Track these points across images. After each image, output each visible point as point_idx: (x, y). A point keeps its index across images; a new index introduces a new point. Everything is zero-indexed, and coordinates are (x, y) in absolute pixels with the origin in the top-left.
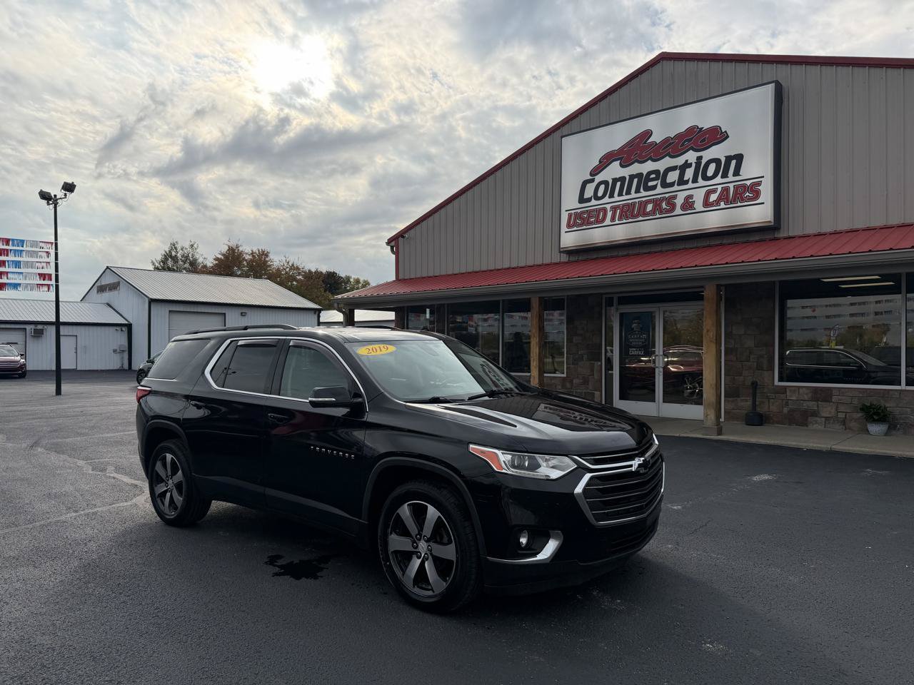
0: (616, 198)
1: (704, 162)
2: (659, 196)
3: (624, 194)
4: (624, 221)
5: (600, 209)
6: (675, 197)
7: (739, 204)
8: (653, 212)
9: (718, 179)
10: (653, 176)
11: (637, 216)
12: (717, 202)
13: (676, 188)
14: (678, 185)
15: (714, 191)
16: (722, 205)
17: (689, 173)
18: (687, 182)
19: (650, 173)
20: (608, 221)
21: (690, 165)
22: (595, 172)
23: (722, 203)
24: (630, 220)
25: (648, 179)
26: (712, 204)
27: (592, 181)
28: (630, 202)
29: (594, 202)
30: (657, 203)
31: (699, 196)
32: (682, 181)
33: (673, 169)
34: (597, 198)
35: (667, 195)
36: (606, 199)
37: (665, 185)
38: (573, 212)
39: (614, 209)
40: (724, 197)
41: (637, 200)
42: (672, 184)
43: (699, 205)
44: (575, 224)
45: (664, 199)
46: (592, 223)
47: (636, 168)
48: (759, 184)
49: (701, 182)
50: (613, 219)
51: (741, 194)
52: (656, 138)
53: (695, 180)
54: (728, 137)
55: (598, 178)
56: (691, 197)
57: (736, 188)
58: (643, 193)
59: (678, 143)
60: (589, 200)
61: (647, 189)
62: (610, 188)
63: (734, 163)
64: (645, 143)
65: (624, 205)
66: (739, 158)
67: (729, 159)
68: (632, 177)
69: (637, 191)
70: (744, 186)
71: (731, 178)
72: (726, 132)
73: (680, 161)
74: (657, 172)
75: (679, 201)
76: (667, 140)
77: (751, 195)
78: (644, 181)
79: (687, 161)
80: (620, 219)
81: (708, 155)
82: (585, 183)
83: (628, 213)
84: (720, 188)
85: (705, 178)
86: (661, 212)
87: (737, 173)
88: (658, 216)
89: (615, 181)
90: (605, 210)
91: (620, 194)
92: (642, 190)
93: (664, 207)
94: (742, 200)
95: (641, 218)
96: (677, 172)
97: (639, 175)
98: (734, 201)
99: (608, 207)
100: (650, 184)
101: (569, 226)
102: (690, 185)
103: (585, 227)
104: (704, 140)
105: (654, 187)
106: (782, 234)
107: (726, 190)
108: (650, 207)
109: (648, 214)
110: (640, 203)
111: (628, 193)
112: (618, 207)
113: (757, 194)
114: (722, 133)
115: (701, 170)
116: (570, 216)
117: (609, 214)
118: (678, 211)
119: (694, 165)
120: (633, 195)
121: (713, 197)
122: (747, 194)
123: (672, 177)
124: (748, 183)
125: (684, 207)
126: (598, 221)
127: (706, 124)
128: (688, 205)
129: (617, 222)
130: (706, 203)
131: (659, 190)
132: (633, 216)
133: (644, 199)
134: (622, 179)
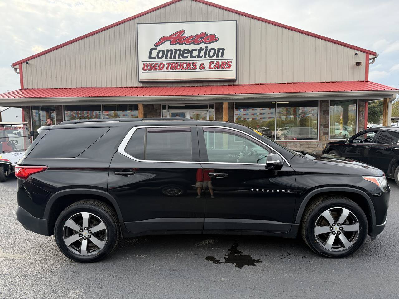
0: (169, 59)
1: (209, 49)
2: (189, 61)
3: (172, 58)
4: (173, 71)
5: (161, 63)
6: (196, 63)
7: (223, 69)
8: (187, 68)
9: (215, 58)
10: (186, 52)
11: (179, 69)
12: (215, 67)
13: (197, 59)
14: (198, 57)
15: (213, 62)
16: (217, 69)
17: (202, 53)
18: (201, 57)
19: (184, 50)
20: (165, 70)
21: (203, 50)
22: (157, 45)
23: (216, 68)
24: (176, 71)
25: (184, 53)
26: (212, 68)
27: (156, 49)
28: (176, 62)
29: (157, 59)
30: (189, 65)
31: (207, 64)
32: (199, 56)
33: (196, 50)
34: (159, 58)
35: (193, 62)
36: (164, 59)
37: (192, 57)
38: (146, 62)
39: (168, 64)
40: (217, 65)
41: (179, 62)
42: (195, 57)
43: (207, 68)
44: (147, 69)
45: (191, 63)
46: (156, 69)
47: (178, 47)
48: (231, 62)
49: (207, 58)
50: (167, 69)
51: (224, 65)
52: (187, 34)
53: (205, 57)
54: (218, 40)
55: (159, 48)
56: (203, 64)
57: (222, 62)
58: (182, 59)
59: (197, 38)
60: (154, 58)
61: (184, 57)
62: (165, 54)
63: (221, 51)
64: (182, 35)
65: (173, 63)
66: (223, 50)
67: (219, 49)
68: (176, 51)
69: (179, 57)
70: (225, 62)
71: (220, 58)
72: (218, 37)
73: (198, 47)
74: (188, 50)
75: (198, 65)
76: (192, 36)
77: (228, 66)
78: (182, 53)
79: (201, 47)
80: (171, 69)
81: (210, 46)
82: (152, 50)
83: (175, 67)
84: (215, 61)
85: (209, 56)
86: (190, 69)
87: (222, 56)
88: (189, 70)
89: (168, 51)
90: (163, 64)
91: (171, 58)
92: (181, 57)
93: (191, 67)
94: (224, 68)
95: (181, 70)
96: (197, 52)
97: (180, 50)
98: (221, 68)
99: (165, 63)
100: (185, 55)
101: (144, 69)
102: (203, 58)
103: (153, 71)
104: (208, 39)
105: (187, 57)
106: (236, 83)
107: (218, 63)
108: (185, 66)
109: (184, 69)
110: (181, 63)
111: (175, 57)
112: (170, 63)
113: (230, 66)
114: (216, 38)
115: (207, 53)
116: (144, 64)
117: (166, 67)
118: (198, 69)
119: (204, 50)
120: (177, 59)
121: (213, 65)
122: (226, 66)
123: (195, 53)
124: (227, 61)
125: (200, 68)
126: (159, 69)
127: (210, 33)
128: (202, 67)
129: (170, 71)
130: (210, 67)
131: (189, 58)
132: (177, 69)
133: (182, 62)
134: (171, 51)
